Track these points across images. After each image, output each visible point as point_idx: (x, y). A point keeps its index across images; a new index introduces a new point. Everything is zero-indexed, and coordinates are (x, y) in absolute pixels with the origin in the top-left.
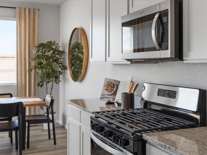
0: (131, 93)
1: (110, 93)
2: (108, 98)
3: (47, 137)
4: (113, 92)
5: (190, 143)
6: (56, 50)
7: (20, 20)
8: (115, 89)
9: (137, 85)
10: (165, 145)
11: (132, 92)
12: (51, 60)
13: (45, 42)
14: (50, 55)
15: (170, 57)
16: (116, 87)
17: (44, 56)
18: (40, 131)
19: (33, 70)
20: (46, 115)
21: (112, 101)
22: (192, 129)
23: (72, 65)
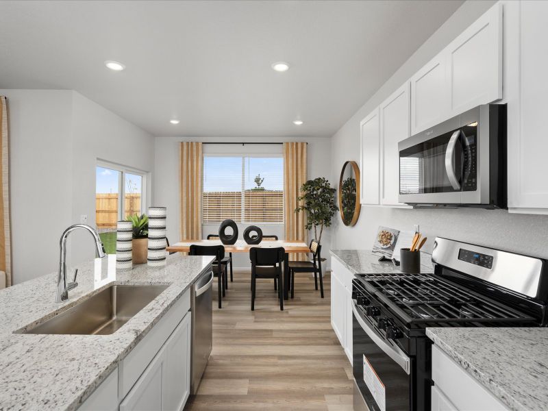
0: (415, 250)
1: (385, 247)
2: (383, 253)
3: (314, 288)
4: (389, 245)
5: (522, 367)
6: (326, 188)
7: (287, 157)
8: (392, 242)
9: (425, 239)
10: (468, 362)
11: (417, 248)
12: (320, 200)
13: (313, 179)
14: (319, 193)
15: (479, 203)
16: (393, 239)
17: (312, 195)
18: (308, 279)
19: (301, 211)
20: (313, 262)
21: (387, 257)
22: (527, 329)
23: (344, 205)
